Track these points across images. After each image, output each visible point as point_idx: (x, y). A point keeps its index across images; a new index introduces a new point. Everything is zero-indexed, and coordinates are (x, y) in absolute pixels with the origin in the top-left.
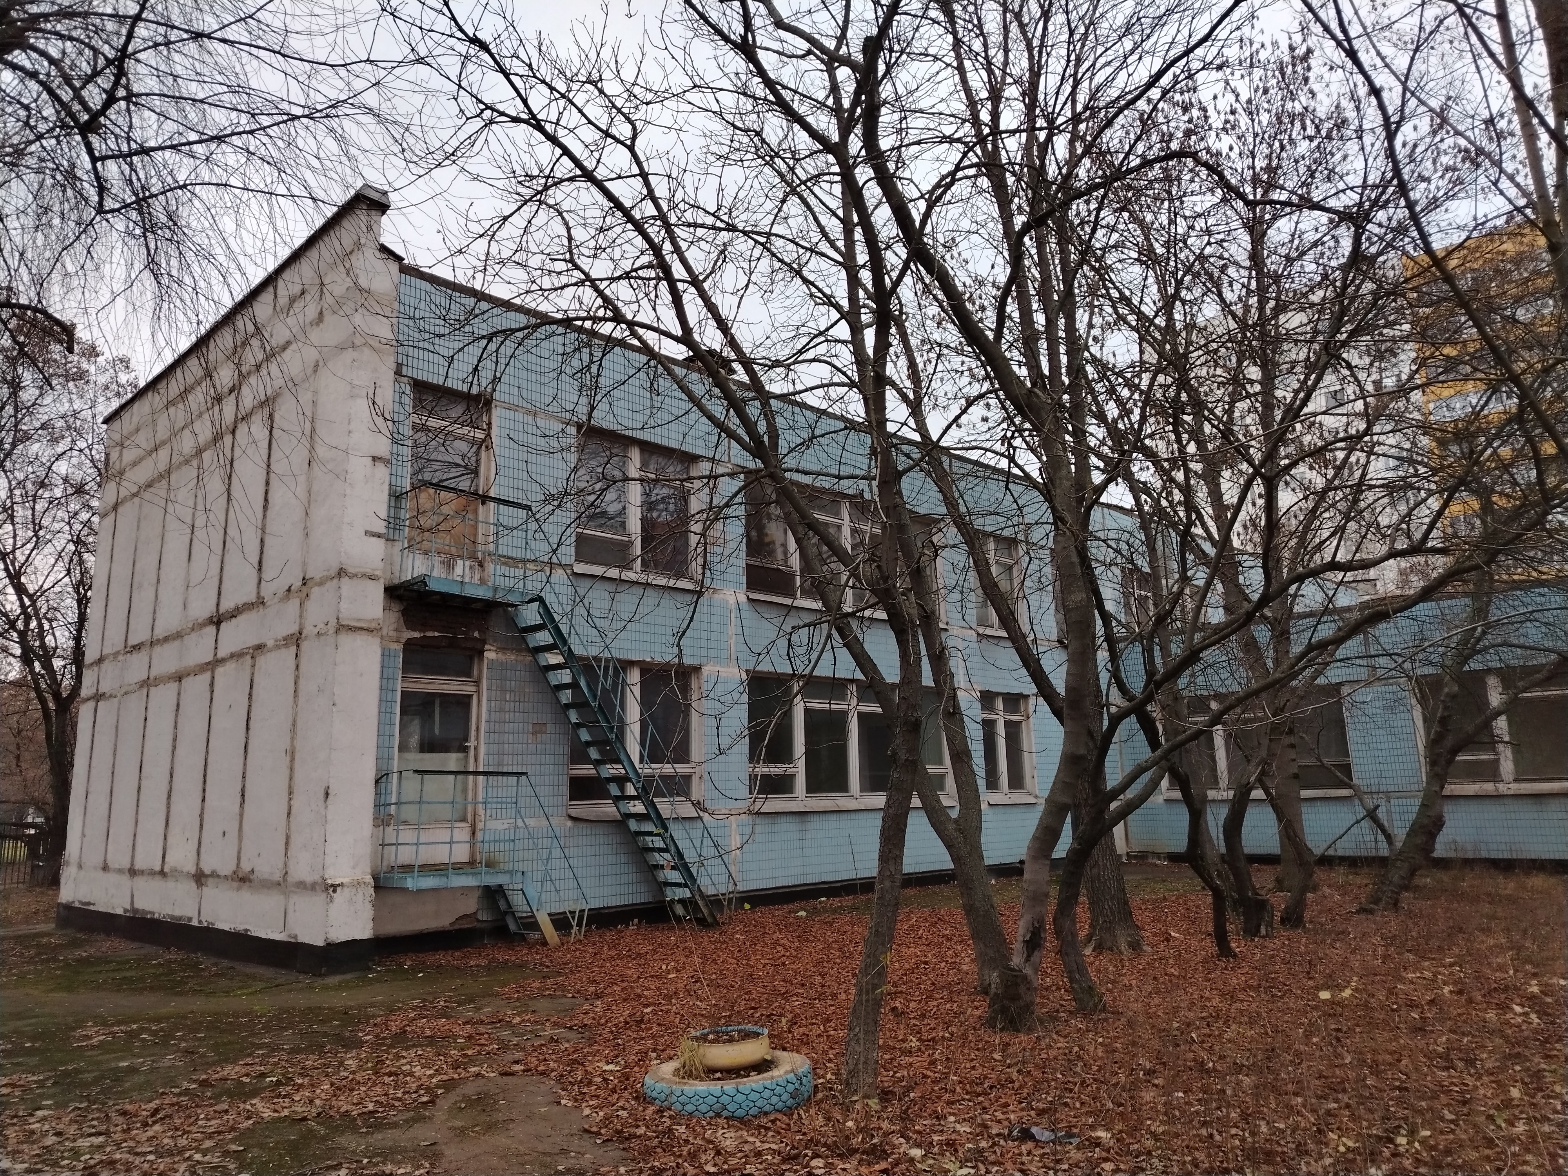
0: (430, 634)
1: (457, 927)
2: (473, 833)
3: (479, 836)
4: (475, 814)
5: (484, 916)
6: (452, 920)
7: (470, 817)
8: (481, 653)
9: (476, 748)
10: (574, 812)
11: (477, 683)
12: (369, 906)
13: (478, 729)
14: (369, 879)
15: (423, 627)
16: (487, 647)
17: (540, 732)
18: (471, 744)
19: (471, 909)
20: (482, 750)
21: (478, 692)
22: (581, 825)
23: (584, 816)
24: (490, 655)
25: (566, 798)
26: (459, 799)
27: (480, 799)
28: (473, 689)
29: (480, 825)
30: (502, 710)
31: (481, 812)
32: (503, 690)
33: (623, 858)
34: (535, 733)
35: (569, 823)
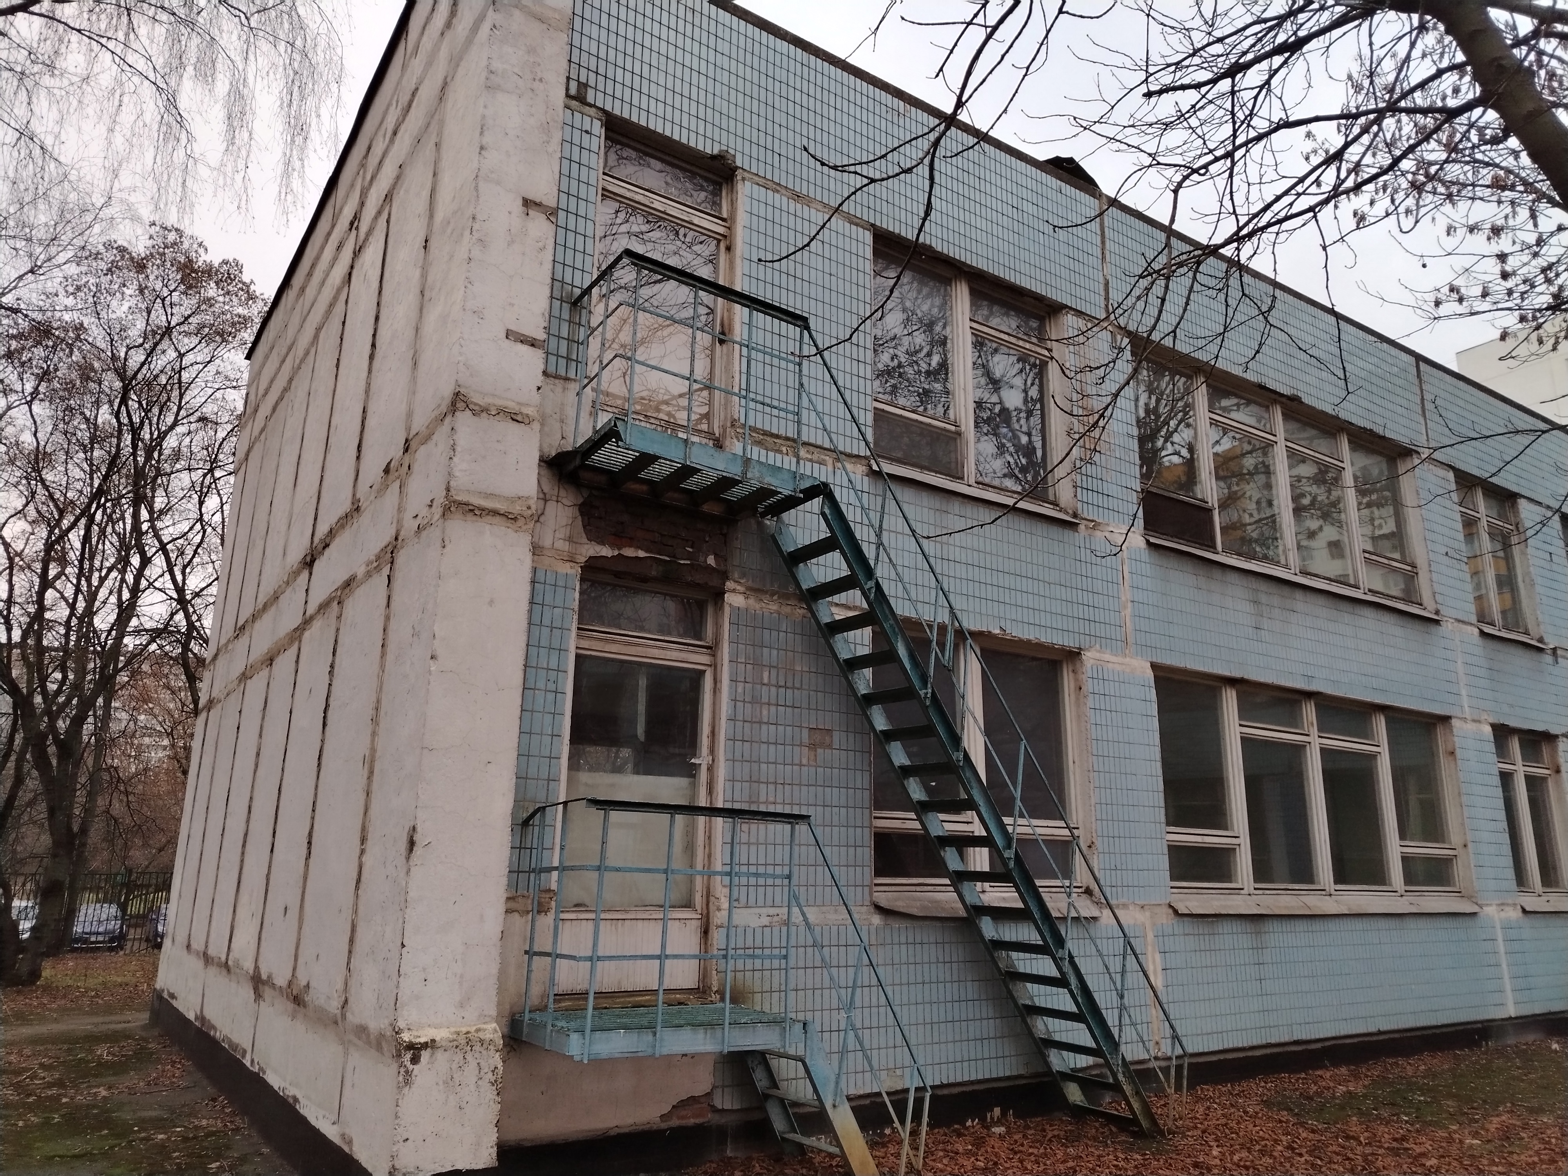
0: (629, 552)
1: (675, 1122)
2: (706, 932)
3: (718, 938)
4: (708, 894)
5: (725, 1101)
6: (666, 1109)
7: (698, 900)
8: (719, 595)
9: (710, 769)
10: (884, 898)
11: (712, 649)
12: (490, 1093)
13: (713, 734)
14: (493, 1031)
15: (618, 538)
16: (729, 585)
17: (822, 745)
18: (702, 760)
19: (700, 1089)
20: (722, 772)
21: (714, 666)
22: (896, 924)
23: (900, 905)
24: (734, 599)
25: (869, 871)
26: (678, 862)
27: (718, 867)
28: (705, 659)
29: (719, 917)
30: (755, 701)
31: (721, 892)
32: (757, 664)
33: (971, 990)
34: (813, 747)
35: (877, 920)
